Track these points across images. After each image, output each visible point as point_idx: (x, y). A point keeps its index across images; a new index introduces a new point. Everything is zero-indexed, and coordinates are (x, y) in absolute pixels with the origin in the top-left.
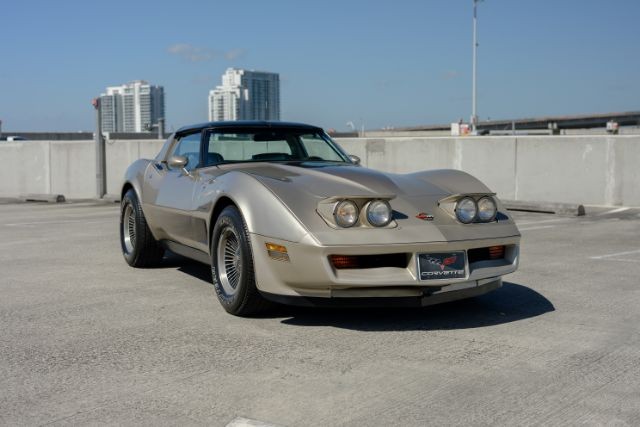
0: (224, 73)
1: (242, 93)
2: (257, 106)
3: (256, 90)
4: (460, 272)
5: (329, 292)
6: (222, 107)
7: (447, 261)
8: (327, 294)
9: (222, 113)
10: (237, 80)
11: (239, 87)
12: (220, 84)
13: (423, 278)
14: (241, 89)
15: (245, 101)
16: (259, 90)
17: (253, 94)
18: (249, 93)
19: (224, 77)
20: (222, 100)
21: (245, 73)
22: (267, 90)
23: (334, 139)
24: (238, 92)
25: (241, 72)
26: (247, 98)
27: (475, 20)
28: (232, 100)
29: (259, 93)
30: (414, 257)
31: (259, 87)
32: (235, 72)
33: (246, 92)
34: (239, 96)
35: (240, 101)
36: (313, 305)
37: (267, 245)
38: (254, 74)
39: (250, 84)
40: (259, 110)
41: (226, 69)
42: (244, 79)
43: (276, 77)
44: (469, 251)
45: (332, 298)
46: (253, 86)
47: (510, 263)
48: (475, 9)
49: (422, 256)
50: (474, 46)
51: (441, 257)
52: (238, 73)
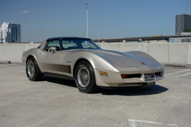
0: (3, 24)
1: (8, 30)
2: (13, 34)
3: (13, 30)
4: (154, 79)
5: (118, 85)
6: (2, 34)
7: (150, 76)
8: (117, 86)
9: (2, 36)
10: (7, 26)
11: (7, 28)
12: (1, 27)
13: (146, 80)
14: (8, 29)
15: (9, 33)
16: (14, 29)
17: (12, 31)
18: (11, 30)
19: (2, 25)
20: (2, 32)
21: (9, 24)
22: (16, 29)
23: (96, 43)
24: (7, 30)
25: (8, 24)
26: (10, 32)
27: (87, 10)
28: (5, 32)
29: (14, 30)
30: (143, 74)
31: (14, 28)
32: (6, 23)
33: (10, 30)
34: (7, 31)
35: (8, 33)
36: (113, 89)
37: (100, 72)
38: (12, 24)
39: (11, 27)
40: (14, 36)
41: (3, 23)
42: (9, 26)
43: (19, 26)
44: (156, 73)
45: (118, 87)
46: (12, 28)
47: (162, 76)
48: (87, 7)
49: (145, 74)
50: (87, 18)
51: (149, 74)
52: (7, 24)
